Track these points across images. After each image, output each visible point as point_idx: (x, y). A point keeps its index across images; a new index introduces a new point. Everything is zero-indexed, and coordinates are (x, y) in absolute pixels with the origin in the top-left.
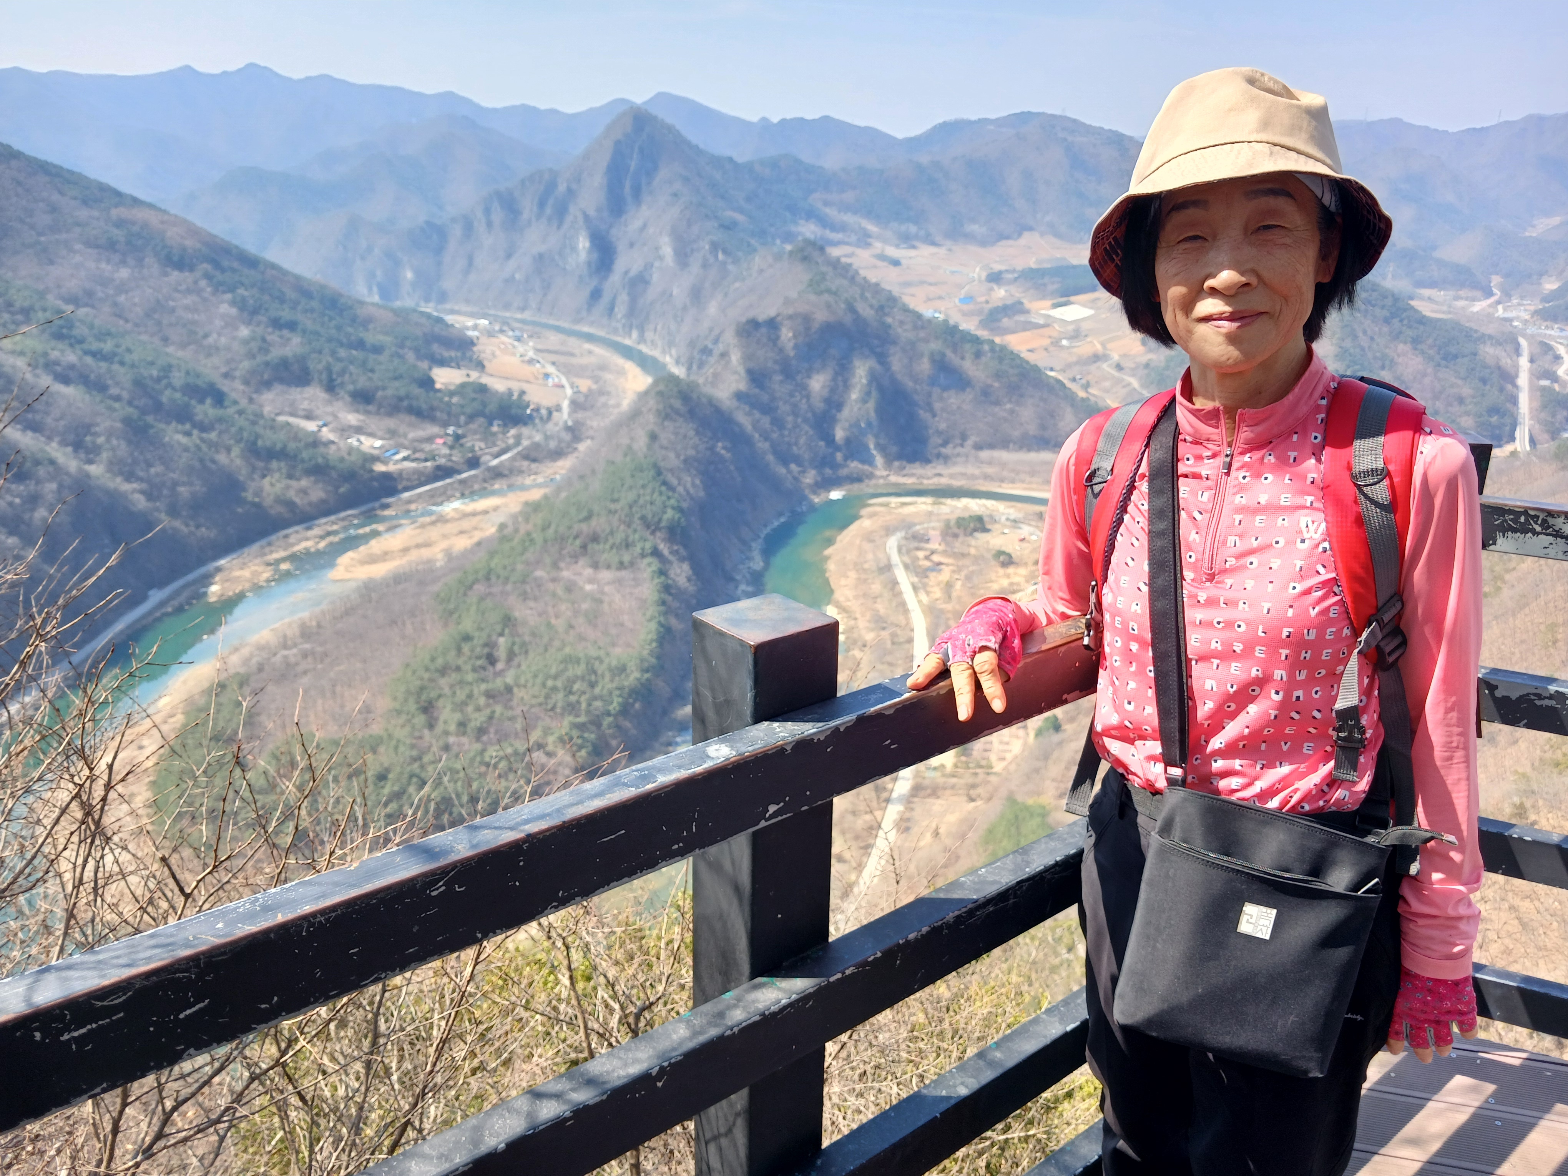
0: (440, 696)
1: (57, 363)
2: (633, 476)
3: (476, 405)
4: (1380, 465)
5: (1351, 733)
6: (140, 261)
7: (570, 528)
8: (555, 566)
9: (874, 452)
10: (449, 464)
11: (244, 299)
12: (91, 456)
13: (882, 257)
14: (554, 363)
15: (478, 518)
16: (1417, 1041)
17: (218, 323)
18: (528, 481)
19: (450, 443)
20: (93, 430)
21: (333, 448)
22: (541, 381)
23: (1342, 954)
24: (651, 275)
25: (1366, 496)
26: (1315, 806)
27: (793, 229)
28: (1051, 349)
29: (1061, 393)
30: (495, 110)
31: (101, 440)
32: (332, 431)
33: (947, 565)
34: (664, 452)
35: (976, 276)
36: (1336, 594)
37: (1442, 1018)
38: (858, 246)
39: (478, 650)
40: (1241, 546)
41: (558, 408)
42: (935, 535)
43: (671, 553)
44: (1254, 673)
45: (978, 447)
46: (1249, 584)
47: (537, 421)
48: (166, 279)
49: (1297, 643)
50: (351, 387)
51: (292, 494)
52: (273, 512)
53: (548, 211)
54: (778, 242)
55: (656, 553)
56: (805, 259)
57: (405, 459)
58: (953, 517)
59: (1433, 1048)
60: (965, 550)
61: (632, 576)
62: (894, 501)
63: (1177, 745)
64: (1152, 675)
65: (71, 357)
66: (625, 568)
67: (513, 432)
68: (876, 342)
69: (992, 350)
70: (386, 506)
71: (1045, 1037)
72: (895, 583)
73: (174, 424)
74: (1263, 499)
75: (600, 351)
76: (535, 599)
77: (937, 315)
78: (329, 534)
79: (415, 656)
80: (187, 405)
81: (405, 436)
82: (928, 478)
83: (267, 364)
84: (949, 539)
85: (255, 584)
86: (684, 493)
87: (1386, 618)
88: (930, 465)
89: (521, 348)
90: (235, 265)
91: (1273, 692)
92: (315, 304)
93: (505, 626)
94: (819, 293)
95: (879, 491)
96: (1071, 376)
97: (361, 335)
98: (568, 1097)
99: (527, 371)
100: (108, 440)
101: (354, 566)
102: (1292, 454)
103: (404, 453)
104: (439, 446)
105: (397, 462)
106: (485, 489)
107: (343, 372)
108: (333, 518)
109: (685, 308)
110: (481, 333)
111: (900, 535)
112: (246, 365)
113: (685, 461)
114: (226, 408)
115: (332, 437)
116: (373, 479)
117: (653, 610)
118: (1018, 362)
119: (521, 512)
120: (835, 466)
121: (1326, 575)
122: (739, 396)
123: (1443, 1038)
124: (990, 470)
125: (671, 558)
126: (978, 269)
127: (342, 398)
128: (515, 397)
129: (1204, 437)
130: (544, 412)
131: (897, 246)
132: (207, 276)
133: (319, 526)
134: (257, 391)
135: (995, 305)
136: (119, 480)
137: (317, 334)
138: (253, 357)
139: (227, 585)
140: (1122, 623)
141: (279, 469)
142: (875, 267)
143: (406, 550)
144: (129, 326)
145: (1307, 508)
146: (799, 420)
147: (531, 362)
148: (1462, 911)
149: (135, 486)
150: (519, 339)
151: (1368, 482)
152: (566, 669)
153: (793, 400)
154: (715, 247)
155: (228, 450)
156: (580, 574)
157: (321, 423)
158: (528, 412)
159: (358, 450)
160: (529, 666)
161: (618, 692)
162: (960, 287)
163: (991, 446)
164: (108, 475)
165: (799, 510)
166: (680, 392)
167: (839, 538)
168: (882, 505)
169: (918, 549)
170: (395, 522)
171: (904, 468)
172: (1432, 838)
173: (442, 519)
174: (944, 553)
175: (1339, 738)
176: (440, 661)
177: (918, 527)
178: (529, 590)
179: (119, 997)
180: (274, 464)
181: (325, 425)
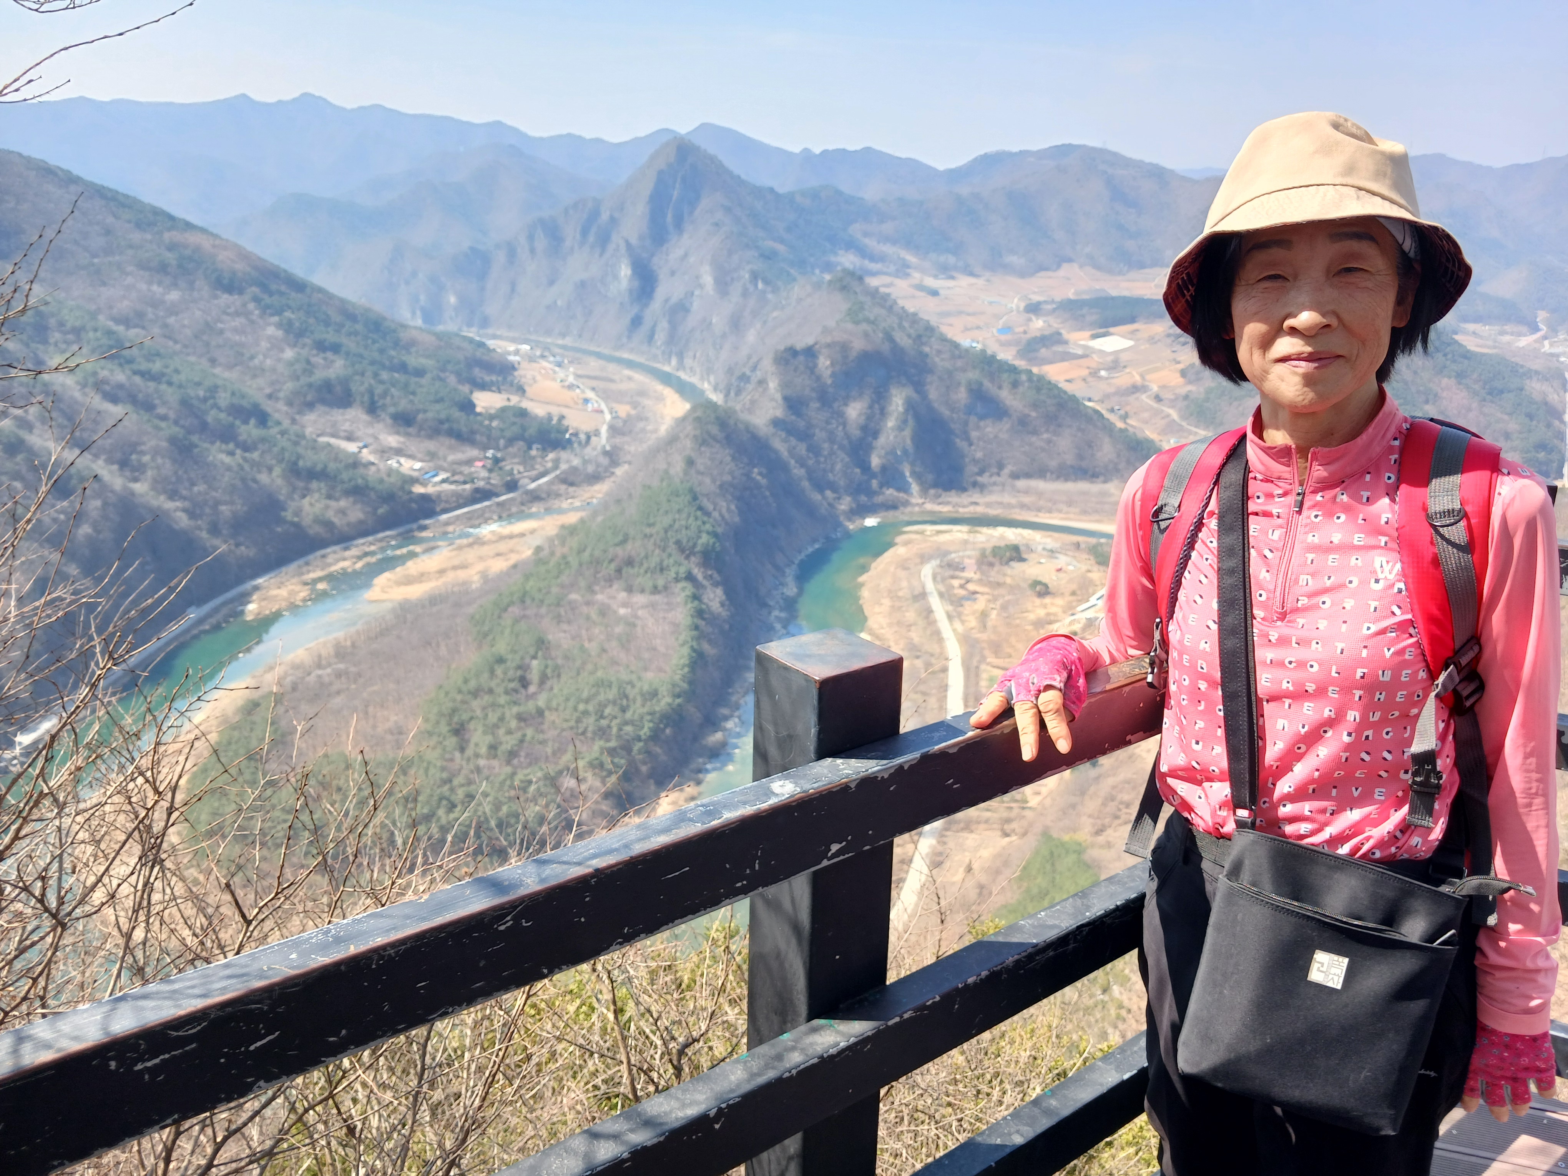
0: (472, 718)
1: (104, 382)
2: (669, 501)
3: (515, 429)
4: (1457, 506)
5: (1428, 777)
6: (191, 285)
7: (605, 551)
8: (590, 589)
9: (910, 480)
10: (488, 487)
11: (290, 323)
12: (137, 474)
13: (920, 287)
14: (593, 389)
15: (515, 540)
16: (1493, 1099)
17: (264, 344)
18: (565, 505)
19: (489, 466)
20: (139, 448)
21: (373, 469)
22: (580, 406)
23: (1417, 1007)
24: (691, 304)
25: (1443, 537)
26: (1386, 853)
27: (833, 259)
28: (1090, 379)
29: (1099, 424)
30: (542, 139)
31: (146, 458)
32: (374, 452)
33: (982, 594)
34: (700, 477)
35: (1014, 306)
36: (1411, 636)
37: (1520, 1075)
38: (897, 277)
39: (511, 673)
40: (1313, 584)
41: (597, 433)
42: (970, 563)
43: (705, 578)
44: (1327, 713)
45: (1015, 476)
46: (1322, 624)
47: (576, 445)
48: (216, 302)
49: (1370, 686)
50: (392, 410)
51: (330, 515)
52: (311, 532)
53: (591, 238)
54: (817, 271)
55: (690, 577)
56: (844, 288)
57: (444, 481)
58: (989, 546)
59: (1509, 1107)
60: (1001, 579)
61: (665, 600)
62: (929, 528)
63: (1247, 787)
64: (1222, 714)
65: (120, 376)
66: (659, 592)
67: (551, 456)
68: (913, 371)
69: (1030, 380)
70: (424, 528)
71: (1101, 1085)
72: (929, 611)
73: (218, 444)
74: (1337, 538)
75: (639, 377)
76: (569, 622)
77: (974, 345)
78: (366, 554)
79: (448, 678)
80: (232, 426)
81: (445, 459)
82: (964, 507)
83: (310, 385)
84: (985, 568)
85: (292, 603)
86: (719, 519)
87: (1464, 661)
88: (966, 493)
89: (561, 374)
90: (283, 288)
91: (1345, 733)
92: (359, 327)
93: (539, 649)
94: (857, 323)
95: (915, 518)
96: (1109, 407)
97: (404, 358)
98: (625, 1138)
99: (568, 395)
100: (153, 459)
101: (391, 587)
102: (1365, 494)
103: (443, 476)
104: (479, 469)
105: (436, 484)
106: (523, 511)
107: (385, 394)
108: (370, 538)
109: (724, 336)
110: (522, 357)
111: (935, 563)
112: (289, 386)
113: (721, 487)
114: (269, 428)
115: (372, 458)
116: (411, 500)
117: (686, 635)
118: (1056, 392)
119: (557, 535)
120: (871, 493)
121: (1401, 616)
122: (776, 423)
123: (1520, 1097)
124: (1026, 500)
125: (705, 582)
126: (1016, 300)
127: (384, 420)
128: (554, 422)
129: (1276, 475)
130: (583, 437)
131: (936, 277)
132: (256, 299)
133: (357, 546)
134: (300, 412)
135: (1033, 335)
136: (162, 498)
137: (361, 356)
138: (298, 378)
139: (263, 603)
140: (1190, 661)
141: (319, 490)
142: (913, 297)
143: (442, 572)
144: (178, 347)
145: (1381, 547)
146: (836, 447)
147: (571, 387)
148: (1541, 963)
149: (178, 504)
150: (559, 365)
151: (1444, 523)
152: (597, 694)
153: (829, 427)
154: (755, 276)
155: (270, 469)
156: (614, 598)
157: (361, 444)
158: (567, 436)
159: (398, 472)
160: (561, 690)
161: (649, 717)
162: (998, 317)
163: (1028, 476)
164: (152, 493)
165: (834, 536)
166: (717, 418)
167: (873, 565)
168: (917, 532)
169: (953, 577)
170: (432, 544)
171: (940, 496)
172: (1509, 889)
173: (479, 542)
174: (980, 582)
175: (1414, 782)
176: (473, 684)
177: (953, 555)
178: (563, 613)
179: (194, 1027)
180: (314, 485)
181: (365, 446)
